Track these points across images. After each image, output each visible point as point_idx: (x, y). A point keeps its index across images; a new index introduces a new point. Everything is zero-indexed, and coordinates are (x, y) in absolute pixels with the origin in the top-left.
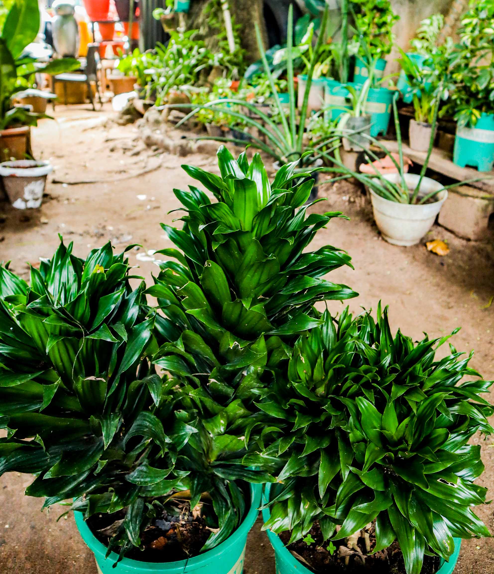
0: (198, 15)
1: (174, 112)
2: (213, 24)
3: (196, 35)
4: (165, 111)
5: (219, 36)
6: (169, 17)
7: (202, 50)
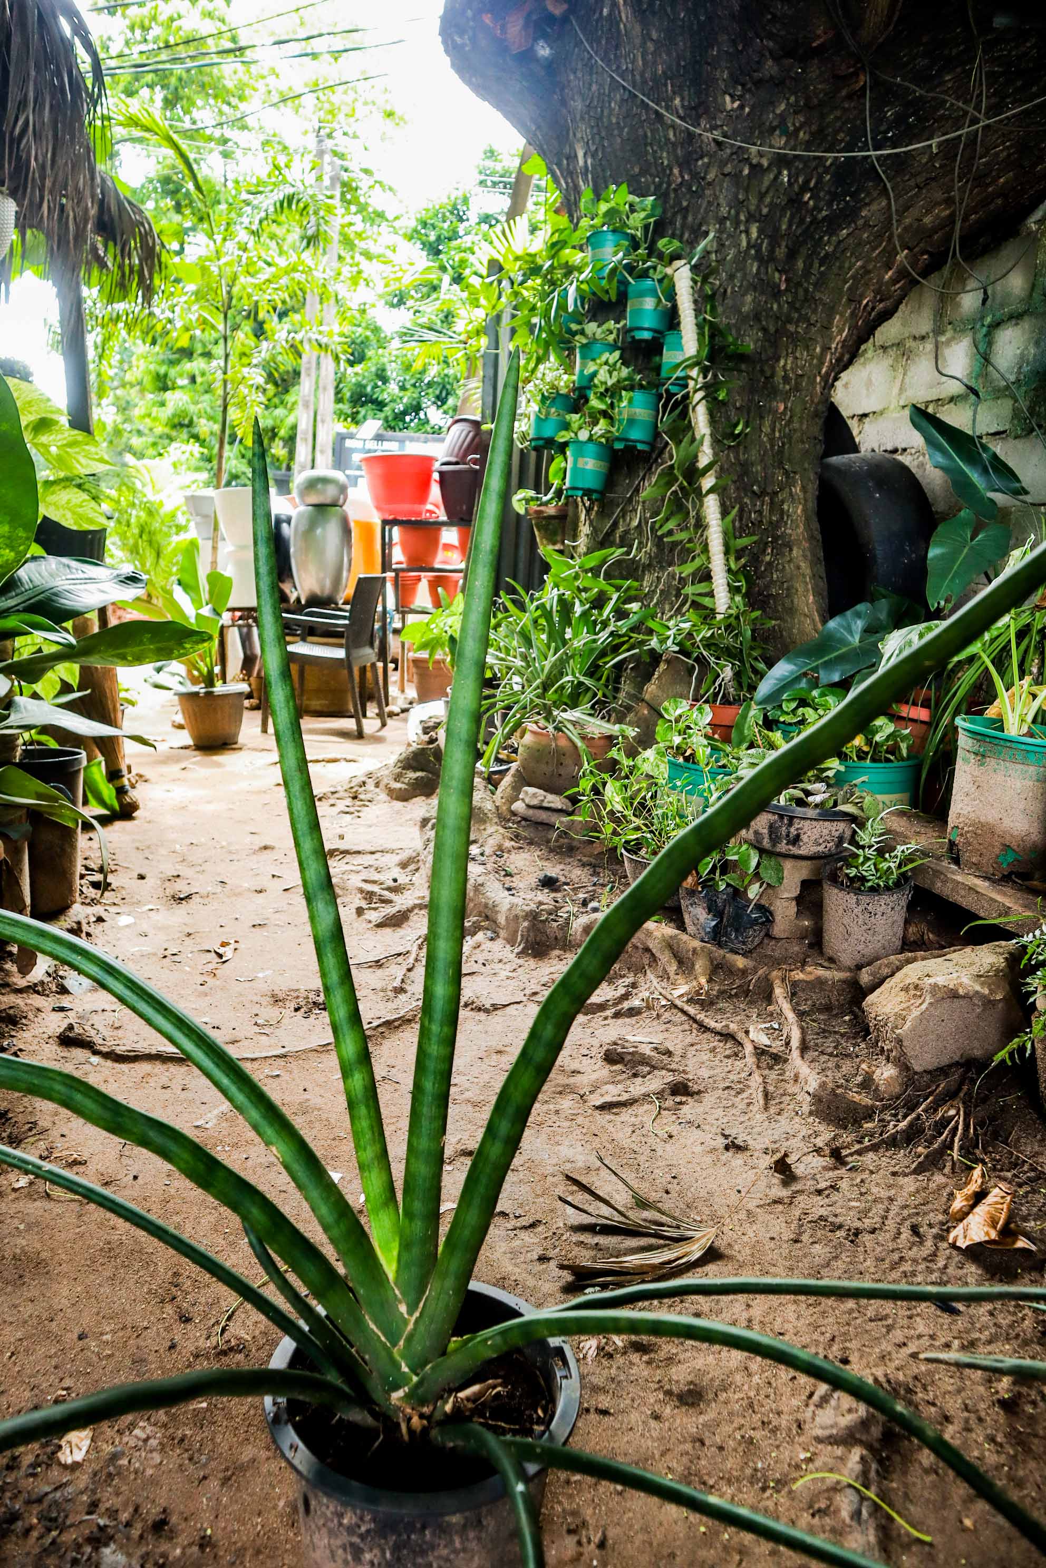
0: (628, 506)
1: (531, 794)
2: (670, 533)
3: (619, 563)
4: (507, 780)
5: (688, 569)
6: (551, 510)
7: (634, 606)
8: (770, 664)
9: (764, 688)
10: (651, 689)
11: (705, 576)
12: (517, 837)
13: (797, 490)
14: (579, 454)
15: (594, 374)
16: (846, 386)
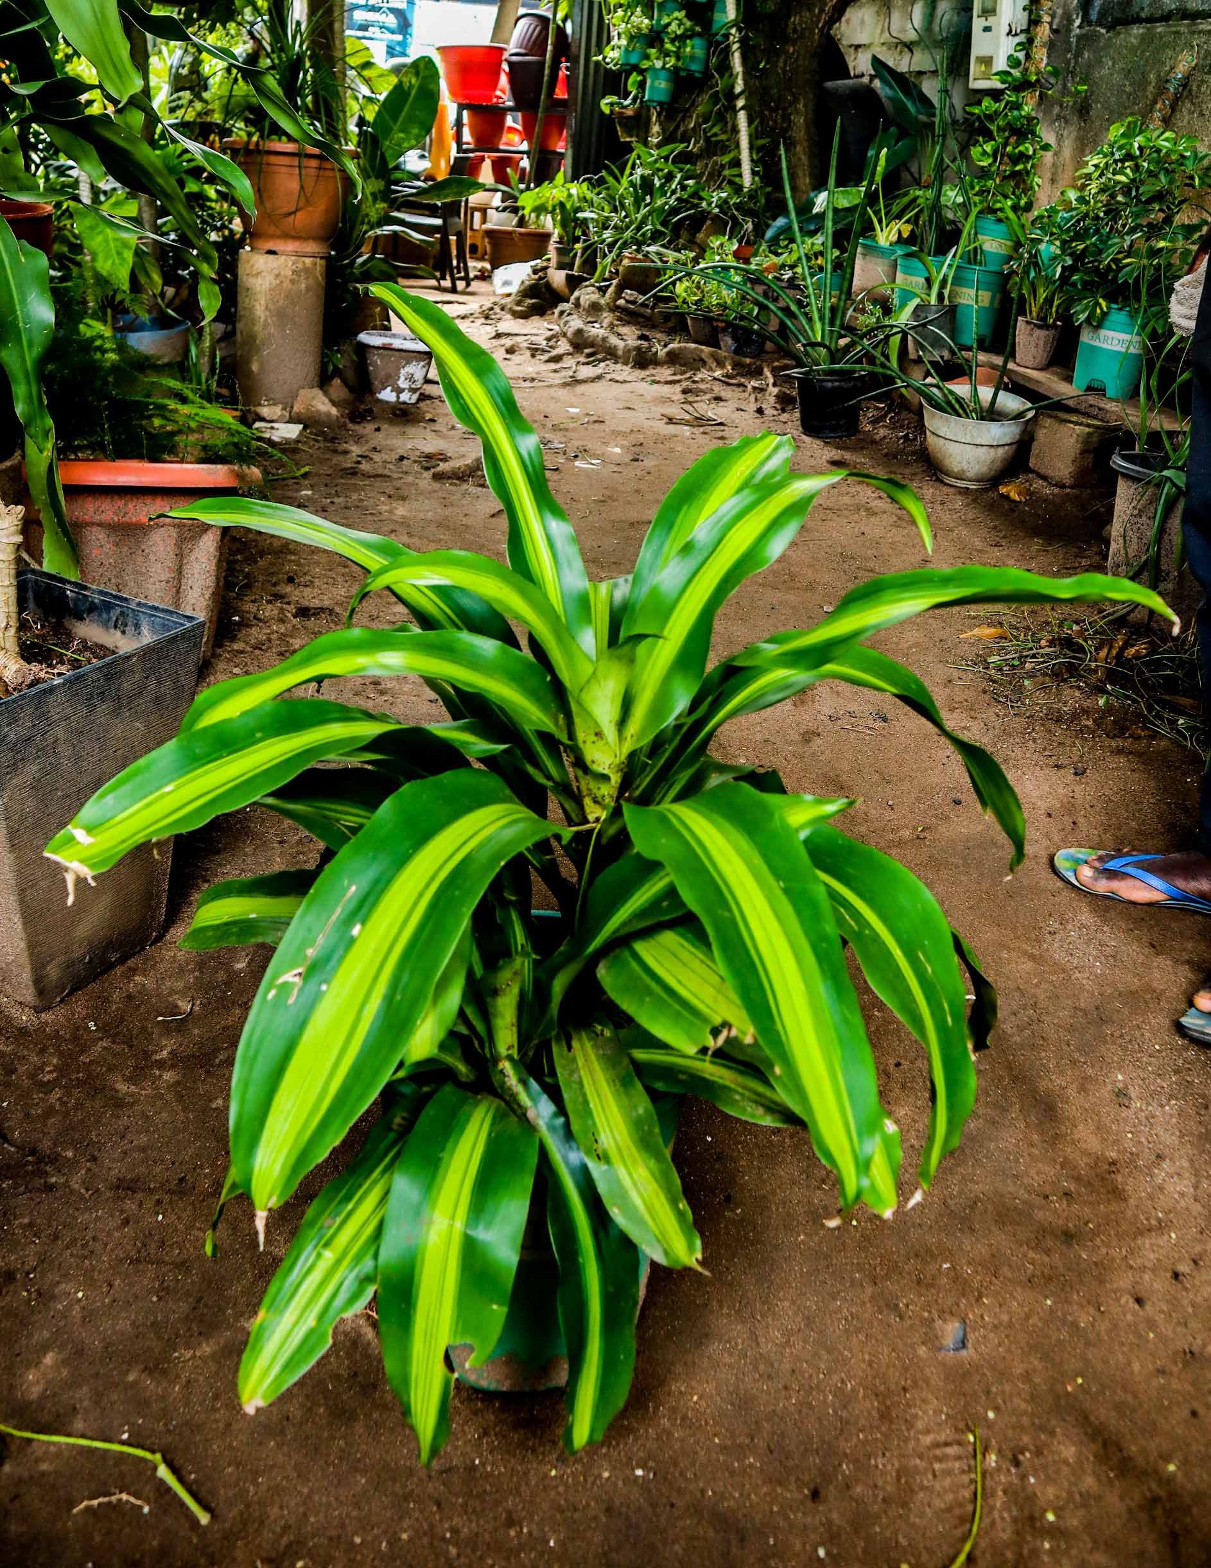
0: (687, 114)
1: (628, 293)
2: (715, 135)
3: (680, 153)
4: (611, 290)
5: (726, 159)
6: (629, 112)
7: (691, 182)
8: (774, 219)
9: (769, 234)
10: (700, 236)
11: (737, 163)
12: (620, 319)
13: (801, 106)
14: (657, 78)
15: (669, 24)
16: (848, 21)
